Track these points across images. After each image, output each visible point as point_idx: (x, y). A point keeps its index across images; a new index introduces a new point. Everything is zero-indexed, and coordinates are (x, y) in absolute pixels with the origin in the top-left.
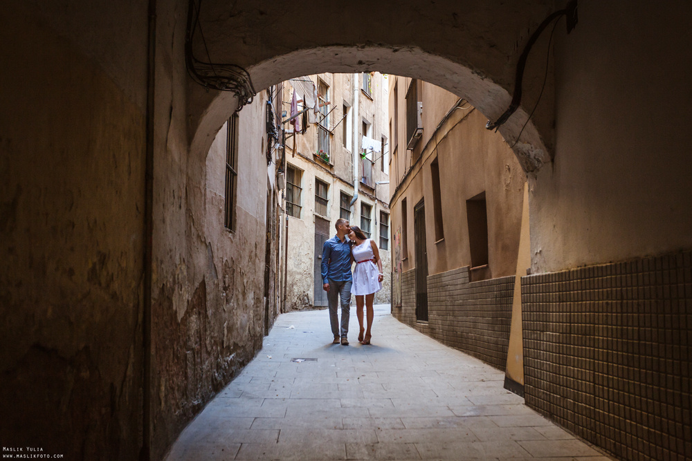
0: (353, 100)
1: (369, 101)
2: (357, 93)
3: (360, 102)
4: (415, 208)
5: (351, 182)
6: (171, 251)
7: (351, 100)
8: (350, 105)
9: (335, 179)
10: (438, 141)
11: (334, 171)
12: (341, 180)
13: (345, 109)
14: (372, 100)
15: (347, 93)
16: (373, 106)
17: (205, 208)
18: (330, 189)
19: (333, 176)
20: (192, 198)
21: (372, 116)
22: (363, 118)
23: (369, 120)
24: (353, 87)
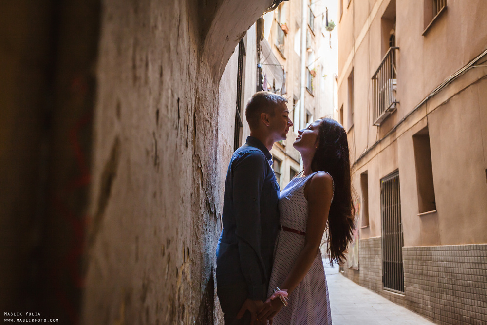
0: (300, 95)
1: (311, 97)
2: (303, 90)
3: (305, 97)
4: (381, 180)
5: (297, 160)
6: (169, 242)
7: (299, 95)
8: (298, 98)
9: (287, 157)
10: (430, 110)
11: (286, 150)
12: (291, 158)
13: (294, 101)
14: (313, 96)
15: (296, 89)
16: (314, 101)
17: (216, 159)
18: (283, 164)
19: (285, 154)
20: (201, 137)
21: (313, 109)
22: (307, 110)
23: (311, 112)
24: (300, 85)
